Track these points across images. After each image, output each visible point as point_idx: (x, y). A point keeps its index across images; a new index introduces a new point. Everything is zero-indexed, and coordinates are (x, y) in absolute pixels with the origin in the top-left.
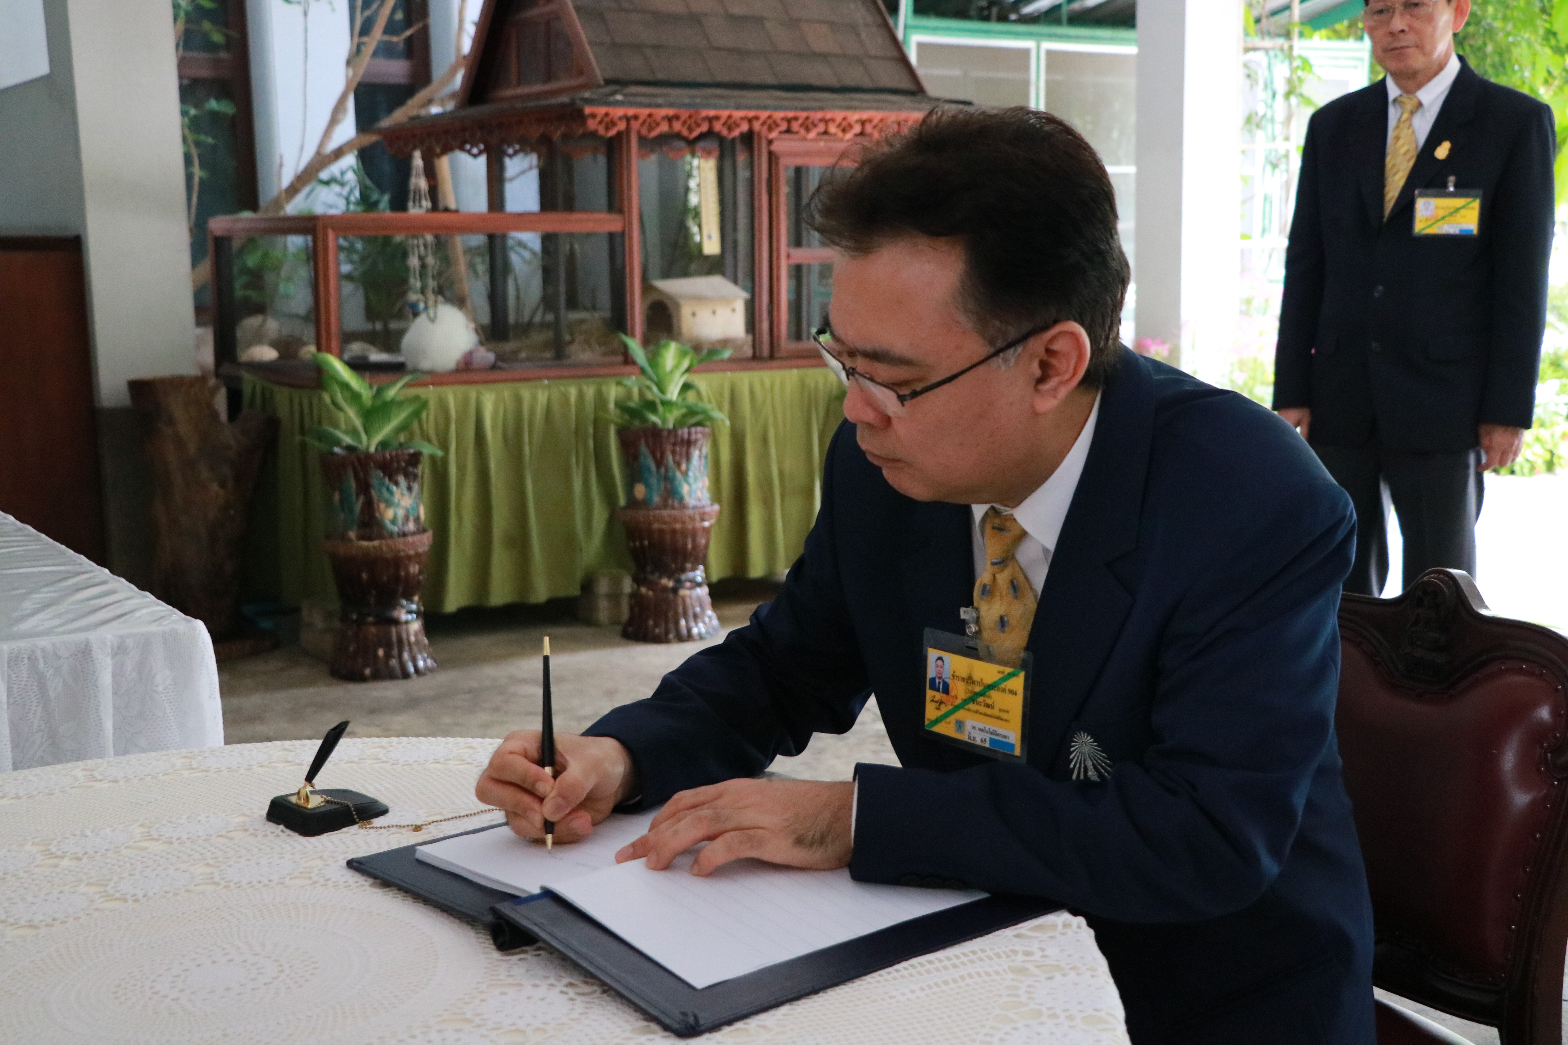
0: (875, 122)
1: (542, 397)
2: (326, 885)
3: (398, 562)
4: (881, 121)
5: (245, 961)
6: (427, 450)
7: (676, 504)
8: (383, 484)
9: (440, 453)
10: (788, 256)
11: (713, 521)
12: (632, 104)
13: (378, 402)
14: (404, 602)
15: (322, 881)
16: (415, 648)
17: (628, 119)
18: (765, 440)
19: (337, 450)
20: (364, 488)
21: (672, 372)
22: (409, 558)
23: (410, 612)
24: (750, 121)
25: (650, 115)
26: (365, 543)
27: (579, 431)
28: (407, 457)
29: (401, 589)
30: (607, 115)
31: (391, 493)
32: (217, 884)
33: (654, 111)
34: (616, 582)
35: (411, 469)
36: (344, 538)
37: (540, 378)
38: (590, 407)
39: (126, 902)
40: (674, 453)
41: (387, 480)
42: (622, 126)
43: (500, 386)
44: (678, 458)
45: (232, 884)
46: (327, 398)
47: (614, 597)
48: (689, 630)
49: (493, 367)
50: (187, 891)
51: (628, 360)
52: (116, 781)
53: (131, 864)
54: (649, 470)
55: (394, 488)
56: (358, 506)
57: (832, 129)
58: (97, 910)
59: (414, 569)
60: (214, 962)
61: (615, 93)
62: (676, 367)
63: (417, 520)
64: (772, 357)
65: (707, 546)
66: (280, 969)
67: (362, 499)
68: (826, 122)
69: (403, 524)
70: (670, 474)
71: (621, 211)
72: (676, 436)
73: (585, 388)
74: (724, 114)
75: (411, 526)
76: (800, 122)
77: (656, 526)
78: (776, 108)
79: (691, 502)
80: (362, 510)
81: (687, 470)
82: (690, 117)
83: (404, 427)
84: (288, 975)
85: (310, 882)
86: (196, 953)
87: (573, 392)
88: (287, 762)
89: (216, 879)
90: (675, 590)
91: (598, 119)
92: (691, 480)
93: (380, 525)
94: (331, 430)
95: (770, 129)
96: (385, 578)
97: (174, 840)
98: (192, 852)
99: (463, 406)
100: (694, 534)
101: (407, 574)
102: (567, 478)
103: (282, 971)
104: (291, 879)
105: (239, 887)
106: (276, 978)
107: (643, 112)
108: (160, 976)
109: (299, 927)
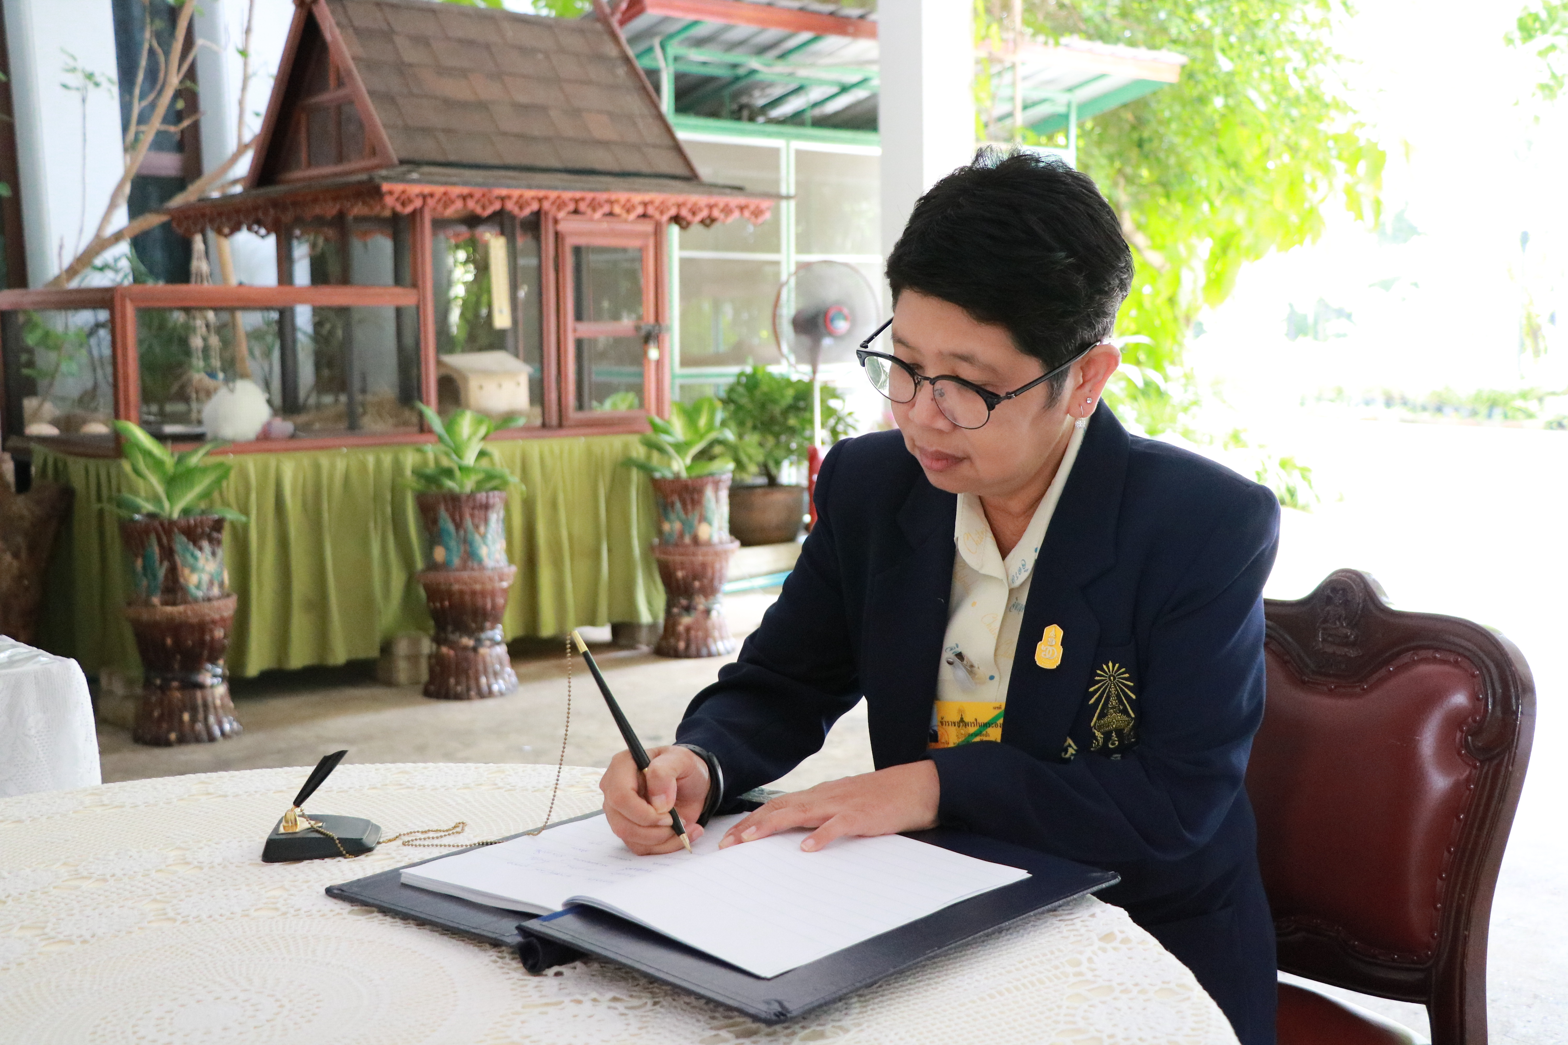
0: (657, 203)
1: (341, 465)
2: (298, 915)
3: (202, 627)
4: (663, 203)
5: (235, 998)
6: (231, 515)
7: (476, 566)
8: (188, 550)
9: (243, 518)
10: (575, 330)
11: (511, 582)
12: (430, 182)
13: (181, 469)
14: (209, 666)
15: (292, 911)
16: (220, 711)
17: (424, 197)
18: (554, 505)
19: (137, 517)
20: (168, 553)
21: (470, 438)
22: (214, 622)
23: (215, 676)
24: (540, 200)
25: (445, 194)
26: (169, 609)
27: (377, 497)
28: (211, 523)
29: (206, 653)
30: (403, 192)
31: (195, 558)
32: (175, 920)
33: (449, 189)
34: (415, 643)
35: (215, 535)
36: (147, 604)
37: (340, 446)
38: (387, 474)
39: (73, 944)
40: (472, 516)
41: (191, 546)
42: (418, 203)
43: (299, 455)
44: (476, 521)
45: (190, 918)
46: (127, 466)
47: (413, 658)
48: (490, 686)
49: (293, 437)
50: (139, 928)
51: (423, 428)
52: (20, 821)
53: (66, 904)
54: (449, 534)
55: (198, 553)
56: (162, 573)
57: (617, 210)
58: (40, 953)
59: (219, 633)
60: (198, 1001)
61: (410, 172)
62: (474, 433)
63: (221, 585)
64: (560, 425)
65: (504, 607)
66: (278, 1004)
67: (166, 564)
68: (611, 202)
69: (208, 589)
70: (469, 536)
71: (415, 285)
72: (474, 500)
73: (382, 456)
74: (516, 193)
75: (216, 591)
76: (588, 201)
77: (456, 587)
78: (565, 189)
79: (489, 563)
80: (166, 576)
81: (486, 532)
82: (484, 195)
83: (206, 495)
84: (291, 1010)
85: (279, 913)
86: (174, 993)
87: (371, 460)
88: (209, 794)
89: (171, 914)
90: (475, 649)
91: (396, 195)
92: (489, 542)
93: (184, 590)
94: (131, 497)
95: (559, 208)
96: (190, 643)
97: (108, 877)
98: (133, 889)
99: (263, 474)
100: (493, 594)
101: (213, 639)
102: (365, 543)
103: (282, 1006)
104: (256, 910)
105: (200, 921)
106: (278, 1014)
107: (439, 190)
108: (141, 1019)
109: (283, 959)
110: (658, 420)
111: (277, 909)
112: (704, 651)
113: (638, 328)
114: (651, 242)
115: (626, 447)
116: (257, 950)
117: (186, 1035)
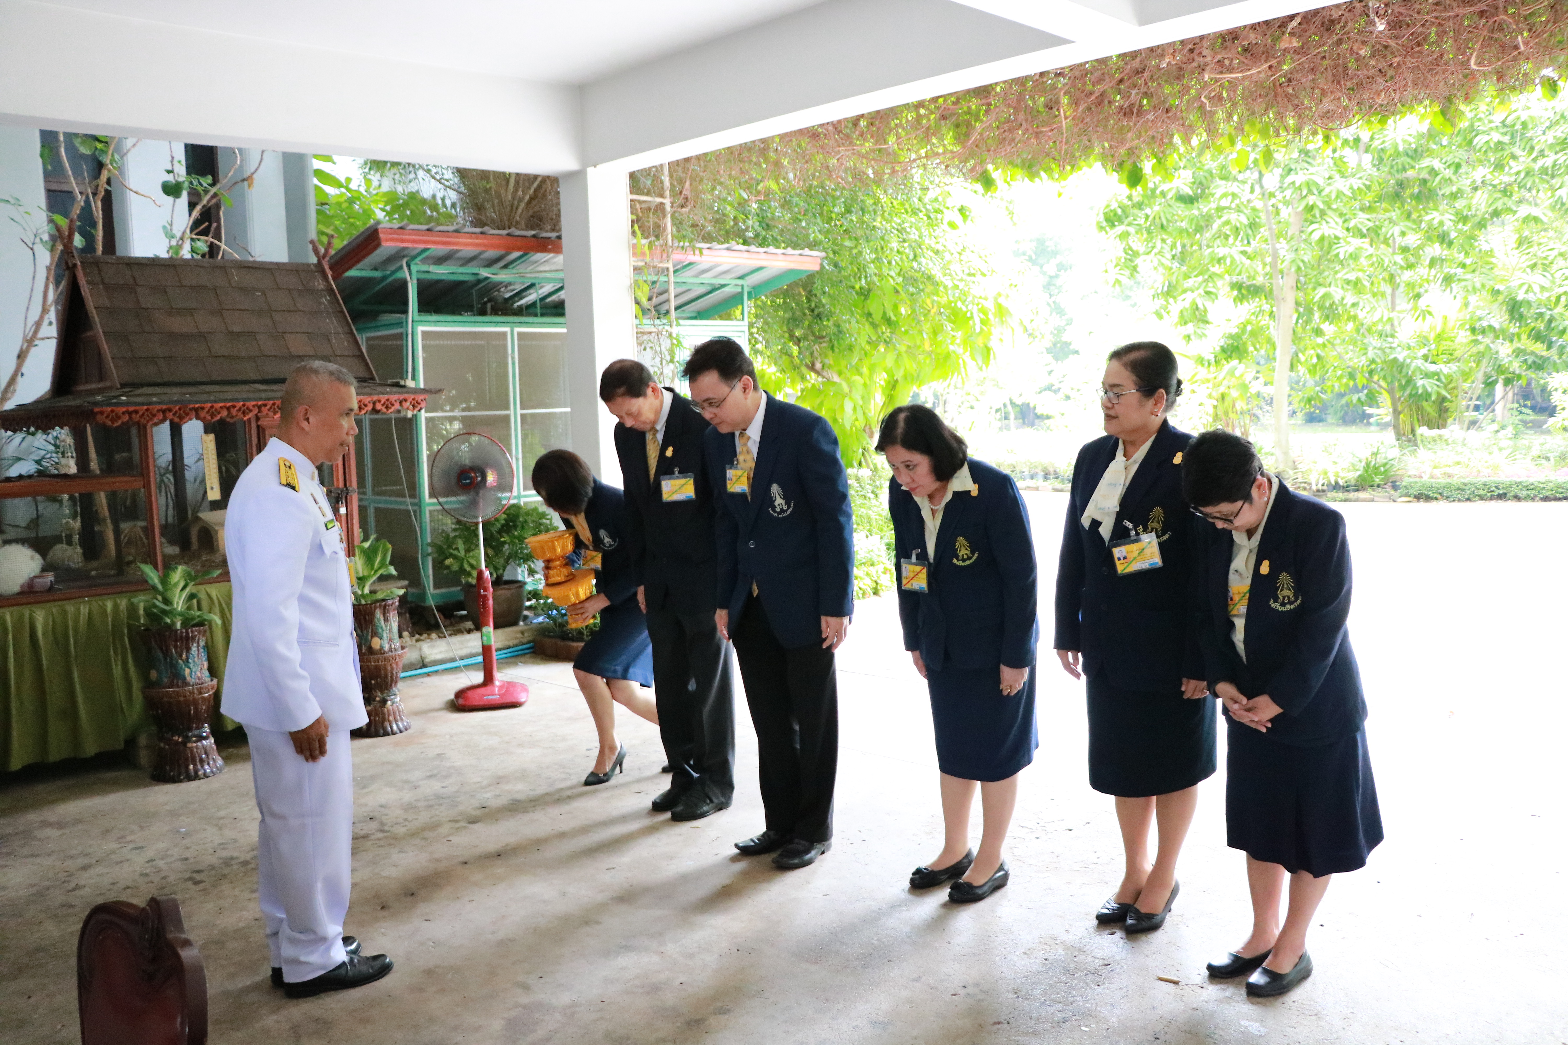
1: (84, 610)
7: (180, 683)
17: (132, 413)
25: (149, 410)
30: (113, 412)
33: (150, 407)
37: (83, 597)
38: (124, 614)
40: (176, 647)
42: (126, 418)
43: (48, 605)
44: (179, 650)
48: (196, 772)
49: (51, 589)
54: (159, 661)
61: (120, 396)
62: (178, 585)
70: (174, 662)
71: (141, 474)
73: (118, 601)
74: (207, 405)
76: (269, 406)
77: (166, 699)
79: (191, 680)
81: (188, 658)
82: (180, 409)
87: (109, 605)
90: (184, 743)
91: (106, 414)
92: (191, 666)
100: (195, 703)
112: (382, 731)
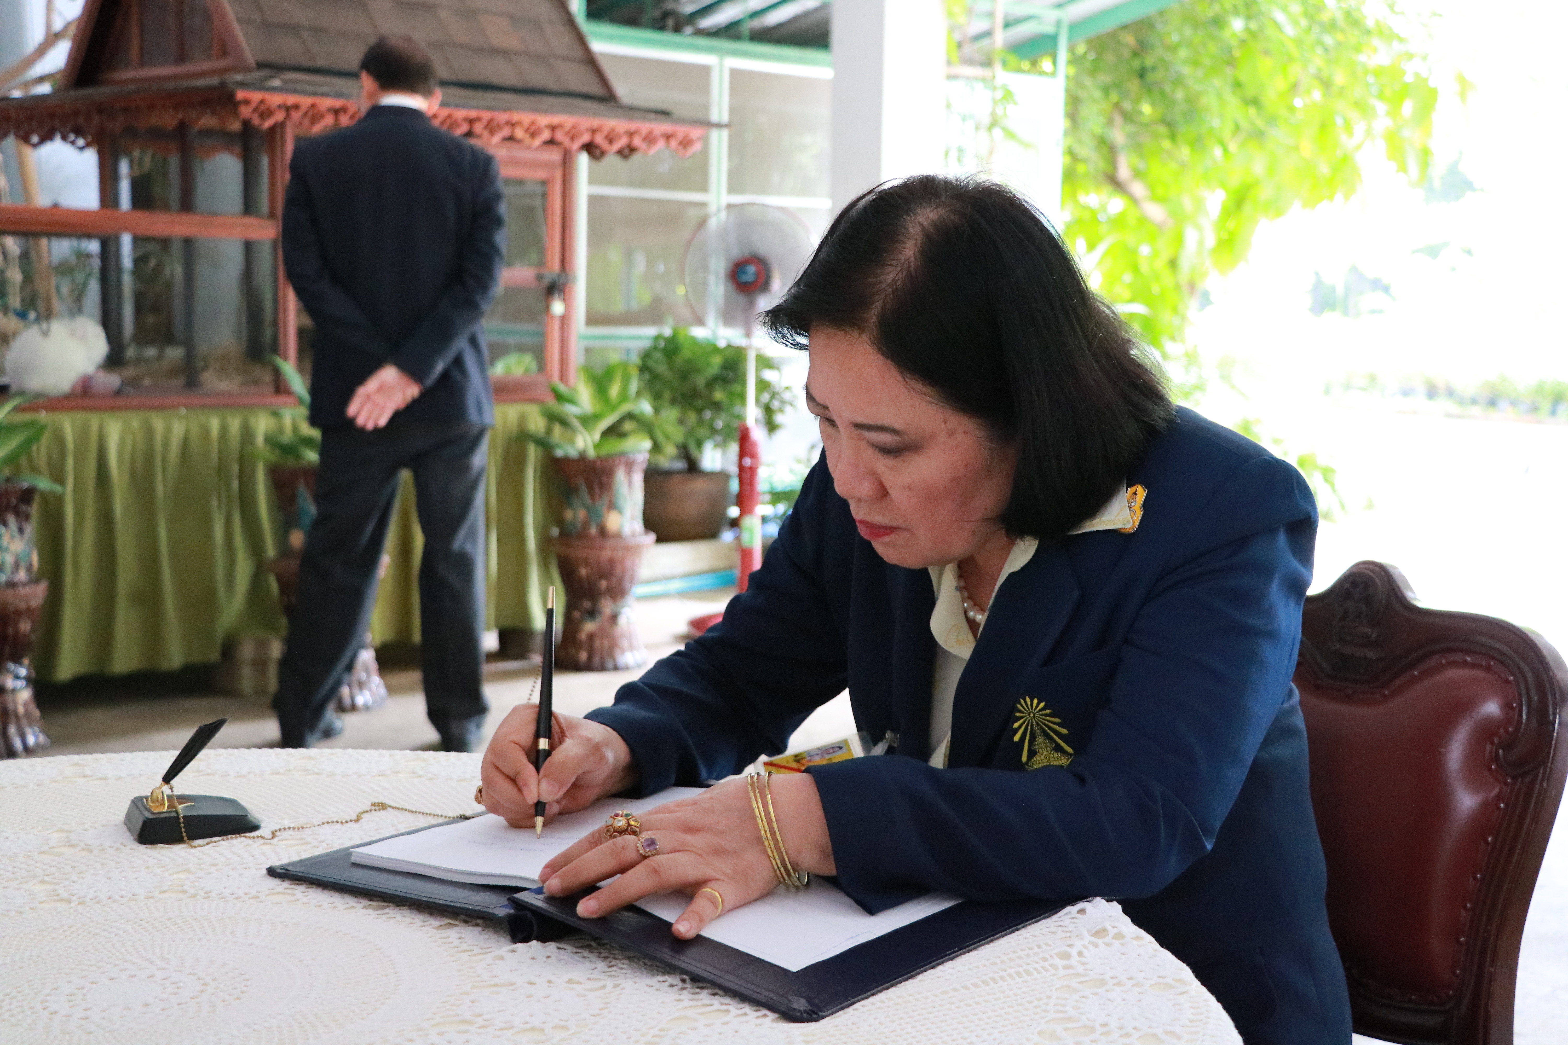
0: (567, 128)
1: (178, 429)
2: (209, 897)
3: (5, 617)
4: (574, 127)
5: (152, 976)
6: (44, 484)
9: (58, 488)
12: (295, 91)
14: (11, 666)
15: (202, 893)
16: (24, 722)
17: (288, 109)
22: (19, 613)
23: (18, 678)
25: (313, 106)
27: (222, 469)
28: (18, 493)
29: (8, 650)
30: (262, 102)
33: (318, 100)
34: (263, 645)
35: (23, 507)
37: (176, 407)
38: (234, 442)
42: (279, 116)
43: (126, 414)
45: (88, 899)
47: (260, 664)
48: (353, 699)
49: (118, 393)
50: (31, 909)
51: (280, 387)
55: (3, 529)
57: (519, 133)
59: (25, 626)
60: (111, 979)
61: (271, 77)
66: (201, 982)
68: (513, 125)
69: (13, 573)
71: (272, 216)
73: (229, 420)
75: (22, 575)
76: (484, 122)
78: (458, 106)
83: (12, 458)
84: (216, 988)
85: (187, 895)
86: (82, 970)
87: (215, 424)
89: (65, 895)
91: (253, 105)
98: (16, 870)
99: (83, 436)
101: (17, 633)
102: (207, 523)
103: (205, 984)
104: (161, 892)
105: (98, 902)
106: (202, 991)
107: (306, 101)
108: (48, 995)
109: (200, 940)
110: (562, 388)
111: (184, 892)
112: (609, 664)
113: (539, 277)
114: (558, 175)
115: (522, 419)
116: (168, 931)
117: (104, 1011)
